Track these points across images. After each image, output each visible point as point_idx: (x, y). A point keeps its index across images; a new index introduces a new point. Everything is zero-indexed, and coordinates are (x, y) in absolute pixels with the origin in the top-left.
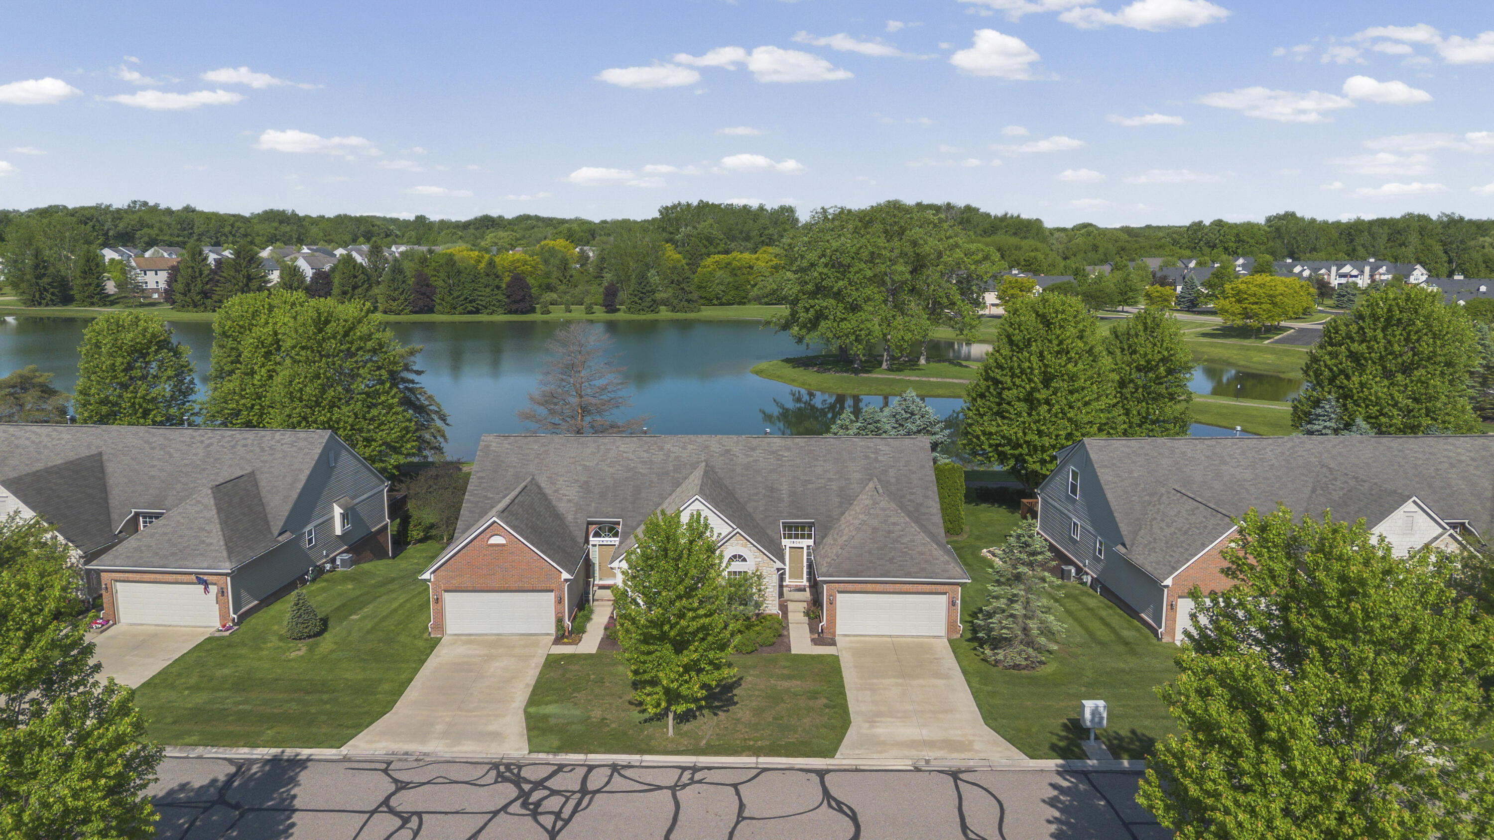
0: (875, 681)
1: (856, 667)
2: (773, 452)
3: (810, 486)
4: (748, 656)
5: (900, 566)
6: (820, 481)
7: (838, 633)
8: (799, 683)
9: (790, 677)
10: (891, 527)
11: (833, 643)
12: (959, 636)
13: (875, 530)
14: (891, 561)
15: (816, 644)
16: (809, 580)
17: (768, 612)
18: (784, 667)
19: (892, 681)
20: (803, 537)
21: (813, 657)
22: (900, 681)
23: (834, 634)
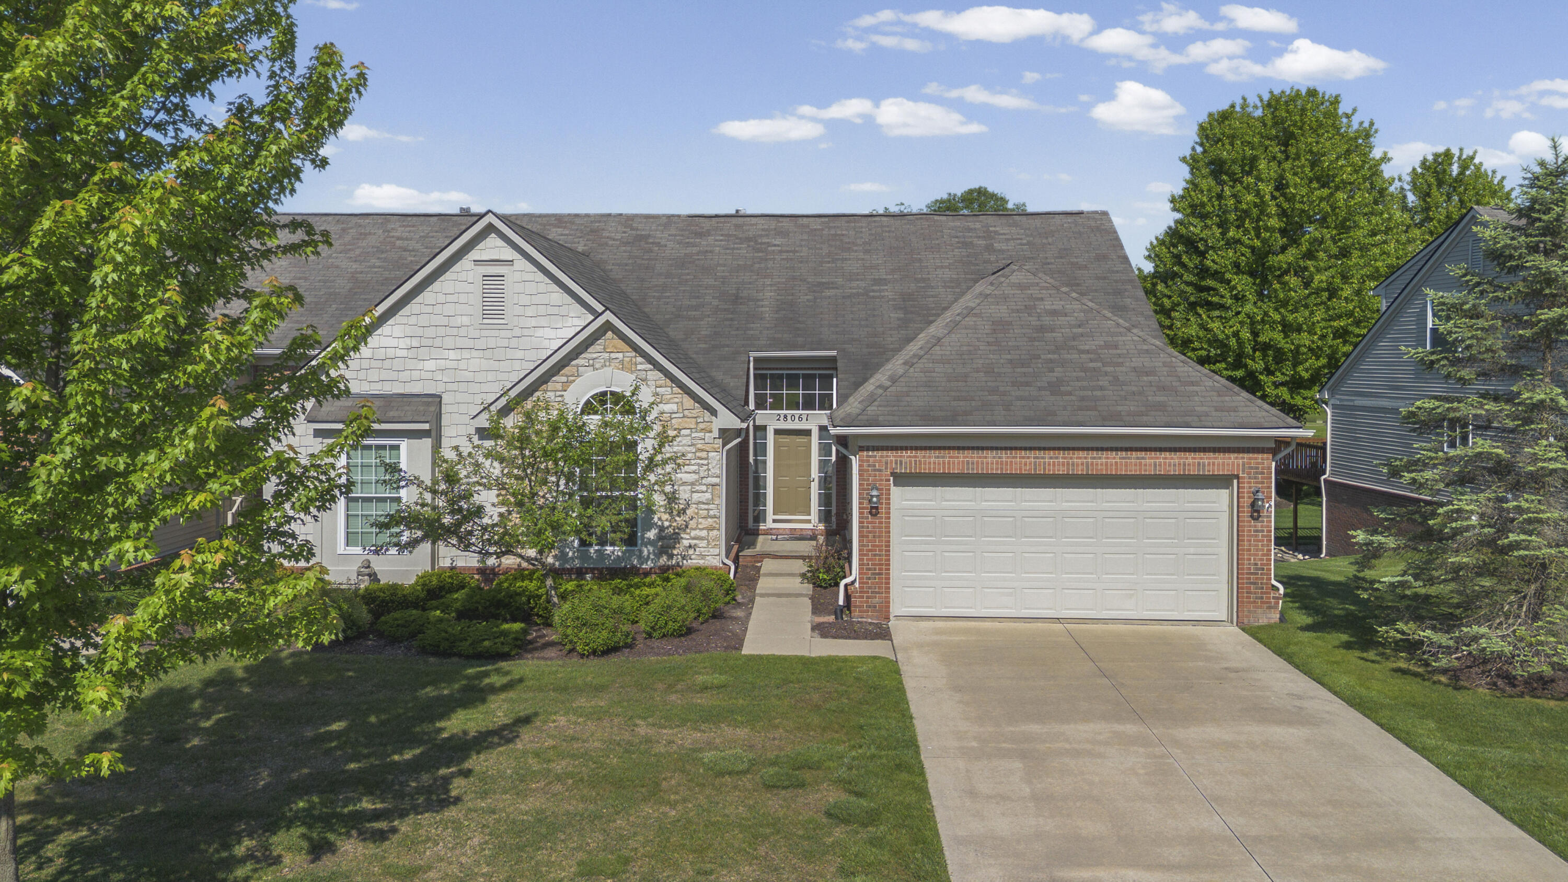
0: (1035, 728)
1: (957, 689)
2: (748, 239)
3: (828, 293)
4: (594, 662)
5: (1083, 399)
6: (854, 284)
7: (896, 609)
8: (742, 733)
9: (712, 717)
10: (1047, 320)
11: (883, 633)
12: (1275, 617)
13: (1000, 326)
14: (1055, 388)
15: (824, 635)
16: (825, 516)
17: (695, 561)
18: (705, 688)
19: (1102, 729)
20: (809, 404)
21: (807, 663)
22: (1130, 728)
23: (884, 611)
